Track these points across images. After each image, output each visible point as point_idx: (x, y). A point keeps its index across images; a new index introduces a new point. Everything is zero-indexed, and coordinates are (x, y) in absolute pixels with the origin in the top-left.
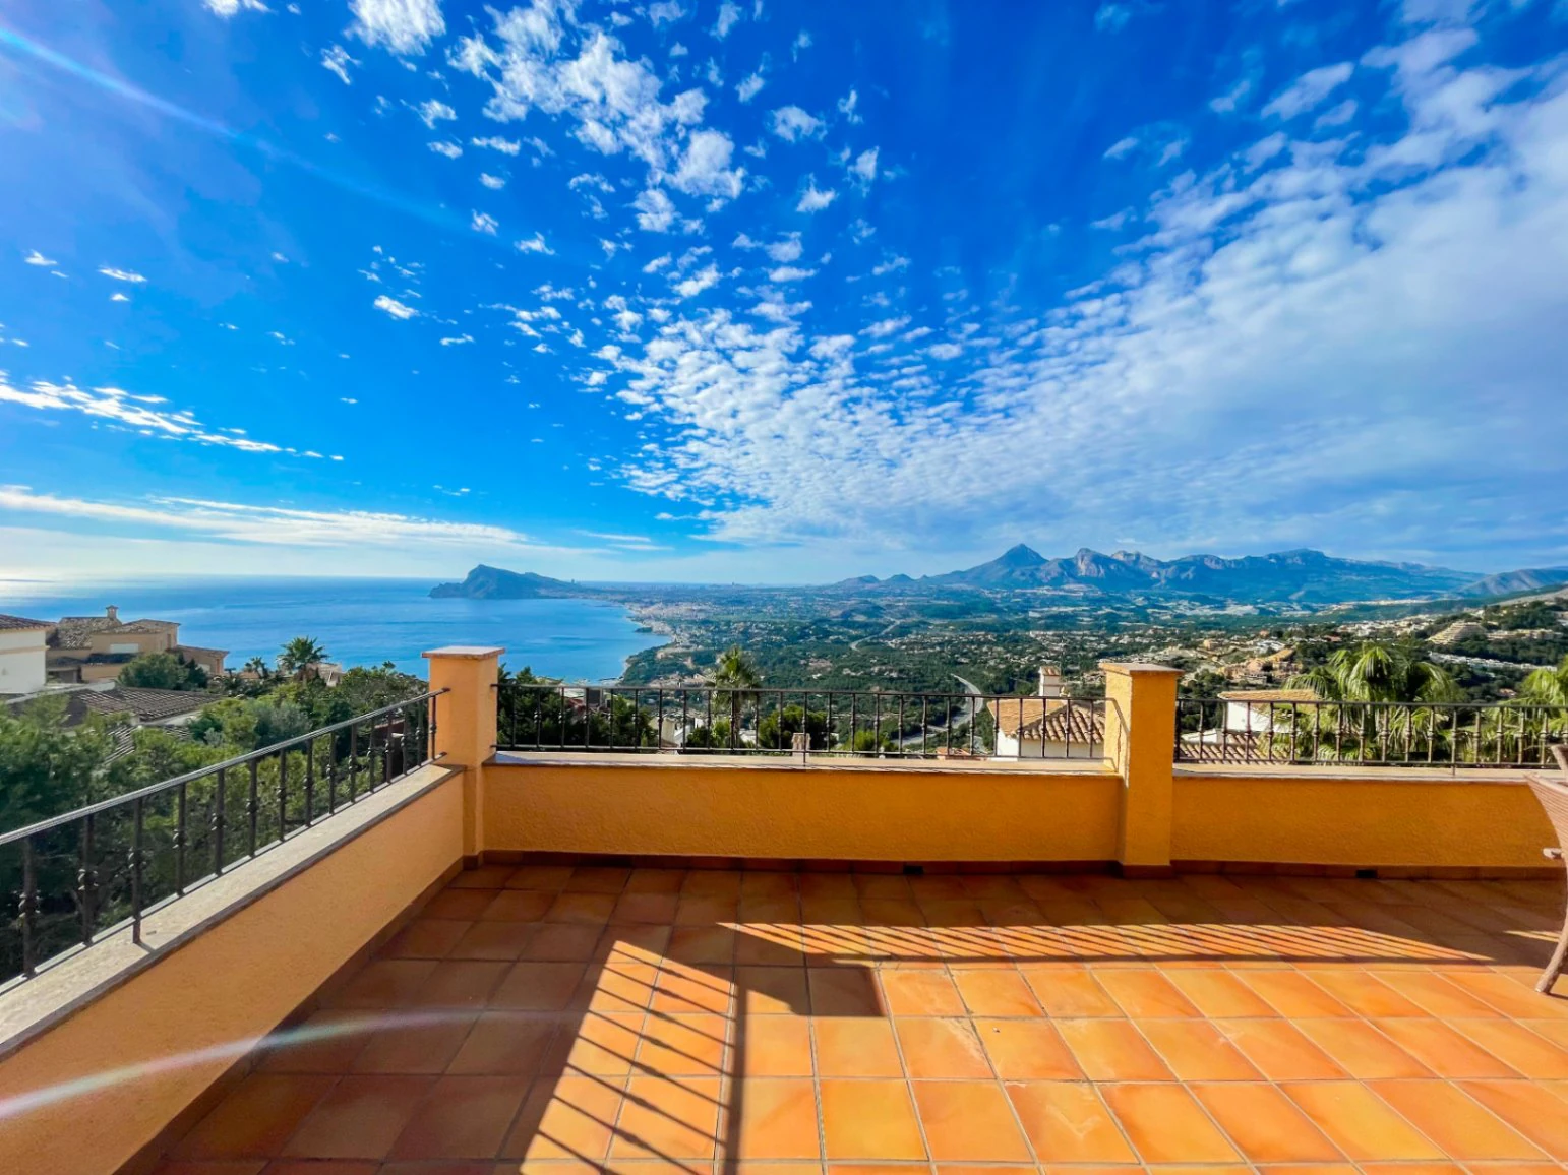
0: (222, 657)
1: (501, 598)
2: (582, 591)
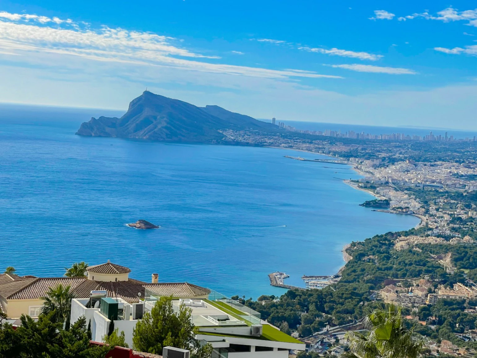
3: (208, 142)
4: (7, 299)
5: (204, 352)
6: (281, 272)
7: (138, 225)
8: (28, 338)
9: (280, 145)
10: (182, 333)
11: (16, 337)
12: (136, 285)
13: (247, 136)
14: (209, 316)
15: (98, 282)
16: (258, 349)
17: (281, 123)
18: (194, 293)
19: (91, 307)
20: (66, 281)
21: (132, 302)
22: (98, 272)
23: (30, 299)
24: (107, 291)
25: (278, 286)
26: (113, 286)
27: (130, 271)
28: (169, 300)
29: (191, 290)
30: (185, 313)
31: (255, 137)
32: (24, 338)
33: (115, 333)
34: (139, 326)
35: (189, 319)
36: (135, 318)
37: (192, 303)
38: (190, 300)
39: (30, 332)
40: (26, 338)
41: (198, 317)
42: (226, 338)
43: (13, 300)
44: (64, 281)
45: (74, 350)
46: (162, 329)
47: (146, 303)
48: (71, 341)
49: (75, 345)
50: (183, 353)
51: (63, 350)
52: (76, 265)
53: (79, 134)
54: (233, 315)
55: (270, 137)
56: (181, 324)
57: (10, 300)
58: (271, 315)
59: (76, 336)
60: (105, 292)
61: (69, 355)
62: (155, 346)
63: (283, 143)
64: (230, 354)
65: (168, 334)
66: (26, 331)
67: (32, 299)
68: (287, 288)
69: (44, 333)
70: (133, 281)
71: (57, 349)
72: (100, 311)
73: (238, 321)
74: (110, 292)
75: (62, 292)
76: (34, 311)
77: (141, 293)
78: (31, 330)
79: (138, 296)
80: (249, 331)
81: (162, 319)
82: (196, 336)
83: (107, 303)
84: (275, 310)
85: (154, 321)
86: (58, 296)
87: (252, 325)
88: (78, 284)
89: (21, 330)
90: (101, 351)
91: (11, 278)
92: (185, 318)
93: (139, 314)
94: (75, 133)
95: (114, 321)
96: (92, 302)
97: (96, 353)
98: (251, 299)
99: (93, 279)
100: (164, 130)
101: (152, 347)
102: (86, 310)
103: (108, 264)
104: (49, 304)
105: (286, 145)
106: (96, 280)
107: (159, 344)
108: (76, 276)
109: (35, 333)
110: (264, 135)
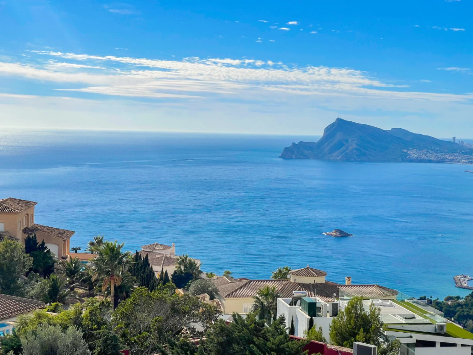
0: (68, 238)
1: (362, 161)
2: (465, 153)
3: (394, 160)
4: (225, 297)
5: (393, 347)
6: (465, 275)
7: (334, 233)
8: (239, 332)
9: (461, 161)
10: (373, 329)
11: (228, 331)
12: (332, 286)
13: (429, 154)
14: (396, 315)
15: (299, 284)
16: (443, 345)
17: (460, 141)
18: (384, 294)
19: (294, 305)
20: (273, 282)
21: (329, 301)
22: (299, 275)
23: (243, 298)
24: (307, 291)
25: (462, 288)
26: (312, 287)
27: (326, 274)
28: (360, 300)
29: (381, 291)
30: (375, 312)
31: (437, 155)
32: (235, 332)
33: (314, 328)
34: (335, 322)
35: (378, 317)
36: (331, 316)
37: (381, 303)
38: (379, 300)
39: (240, 327)
40: (237, 332)
41: (387, 315)
42: (413, 334)
43: (229, 298)
44: (271, 282)
45: (276, 344)
46: (355, 325)
47: (340, 302)
48: (273, 336)
49: (277, 338)
50: (371, 348)
51: (267, 343)
52: (281, 268)
53: (283, 157)
54: (418, 313)
55: (450, 154)
56: (371, 322)
57: (227, 298)
58: (457, 314)
59: (277, 331)
60: (305, 292)
61: (272, 347)
62: (350, 340)
63: (463, 159)
64: (417, 349)
65: (361, 330)
66: (236, 326)
67: (245, 298)
68: (471, 289)
69: (251, 328)
70: (329, 283)
71: (262, 341)
72: (301, 309)
73: (424, 320)
74: (310, 292)
75: (269, 292)
76: (247, 308)
77: (336, 293)
78: (241, 326)
79: (334, 296)
80: (434, 329)
81: (354, 316)
82: (385, 332)
83: (307, 302)
84: (460, 309)
85: (348, 318)
86: (266, 295)
87: (437, 323)
88: (283, 285)
89: (233, 325)
90: (298, 345)
91: (228, 280)
92: (375, 316)
93: (335, 311)
94: (279, 156)
95: (313, 318)
96: (294, 301)
97: (294, 346)
98: (438, 299)
99: (295, 281)
100: (355, 151)
101: (347, 341)
102: (289, 307)
103: (308, 268)
104: (258, 302)
105: (466, 161)
106: (298, 282)
107: (352, 339)
108: (280, 278)
109: (244, 328)
110: (445, 152)
